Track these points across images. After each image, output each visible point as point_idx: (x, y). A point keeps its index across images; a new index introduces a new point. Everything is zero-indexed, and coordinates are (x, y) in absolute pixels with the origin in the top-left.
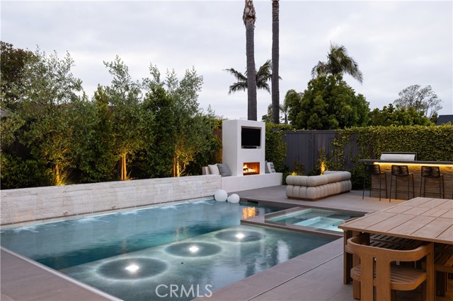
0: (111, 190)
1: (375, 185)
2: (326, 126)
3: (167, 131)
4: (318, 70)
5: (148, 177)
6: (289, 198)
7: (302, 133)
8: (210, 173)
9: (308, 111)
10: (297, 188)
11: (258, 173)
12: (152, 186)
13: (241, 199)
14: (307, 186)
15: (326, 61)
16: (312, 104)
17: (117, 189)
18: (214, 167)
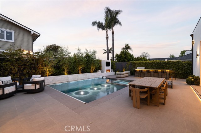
1: (136, 74)
2: (125, 61)
3: (89, 63)
4: (123, 49)
6: (117, 77)
8: (99, 72)
10: (118, 75)
11: (110, 72)
13: (106, 78)
14: (121, 75)
15: (124, 47)
16: (121, 57)
18: (100, 71)
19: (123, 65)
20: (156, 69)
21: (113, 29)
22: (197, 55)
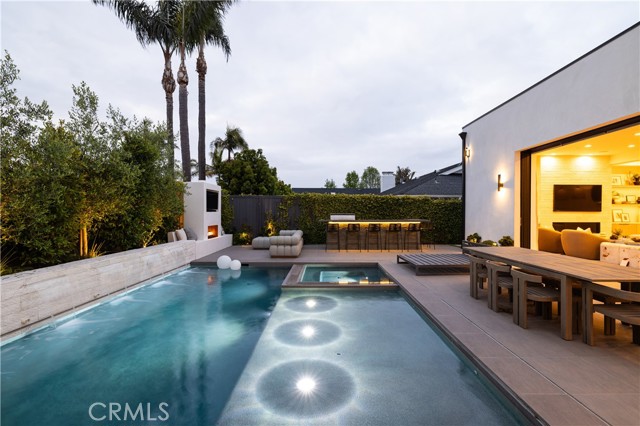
0: (93, 272)
3: (147, 191)
4: (216, 145)
5: (123, 248)
7: (250, 197)
8: (178, 239)
9: (239, 178)
10: (281, 247)
11: (216, 235)
12: (138, 260)
13: (243, 265)
15: (224, 138)
16: (243, 173)
17: (100, 270)
18: (181, 232)
19: (266, 207)
20: (375, 219)
21: (201, 54)
22: (500, 185)
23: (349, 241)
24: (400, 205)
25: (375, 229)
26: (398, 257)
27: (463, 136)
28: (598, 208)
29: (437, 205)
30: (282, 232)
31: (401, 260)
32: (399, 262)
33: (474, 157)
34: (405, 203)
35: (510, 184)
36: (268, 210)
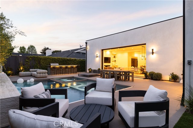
19: (20, 60)
22: (97, 57)
23: (58, 72)
24: (69, 61)
25: (66, 67)
26: (79, 74)
27: (86, 43)
28: (110, 62)
29: (78, 61)
30: (31, 70)
31: (79, 75)
32: (79, 76)
33: (89, 49)
34: (70, 60)
35: (99, 57)
36: (20, 61)
